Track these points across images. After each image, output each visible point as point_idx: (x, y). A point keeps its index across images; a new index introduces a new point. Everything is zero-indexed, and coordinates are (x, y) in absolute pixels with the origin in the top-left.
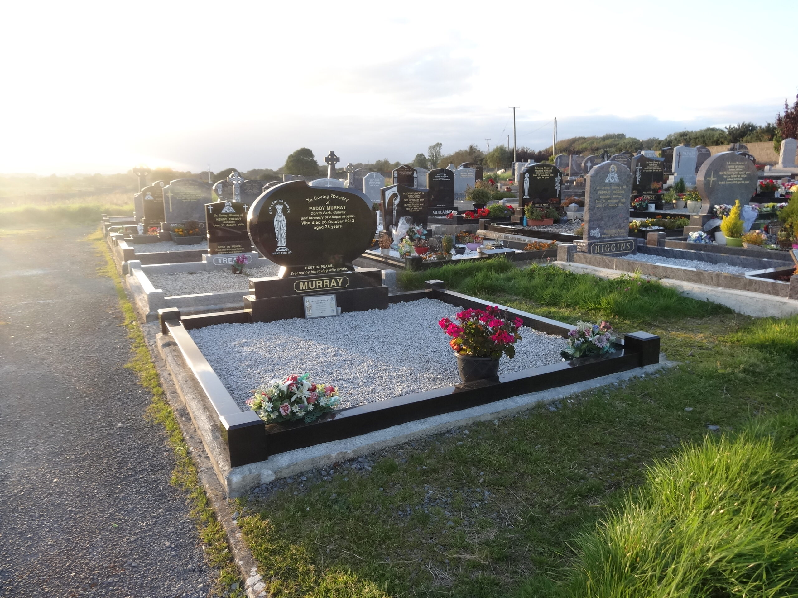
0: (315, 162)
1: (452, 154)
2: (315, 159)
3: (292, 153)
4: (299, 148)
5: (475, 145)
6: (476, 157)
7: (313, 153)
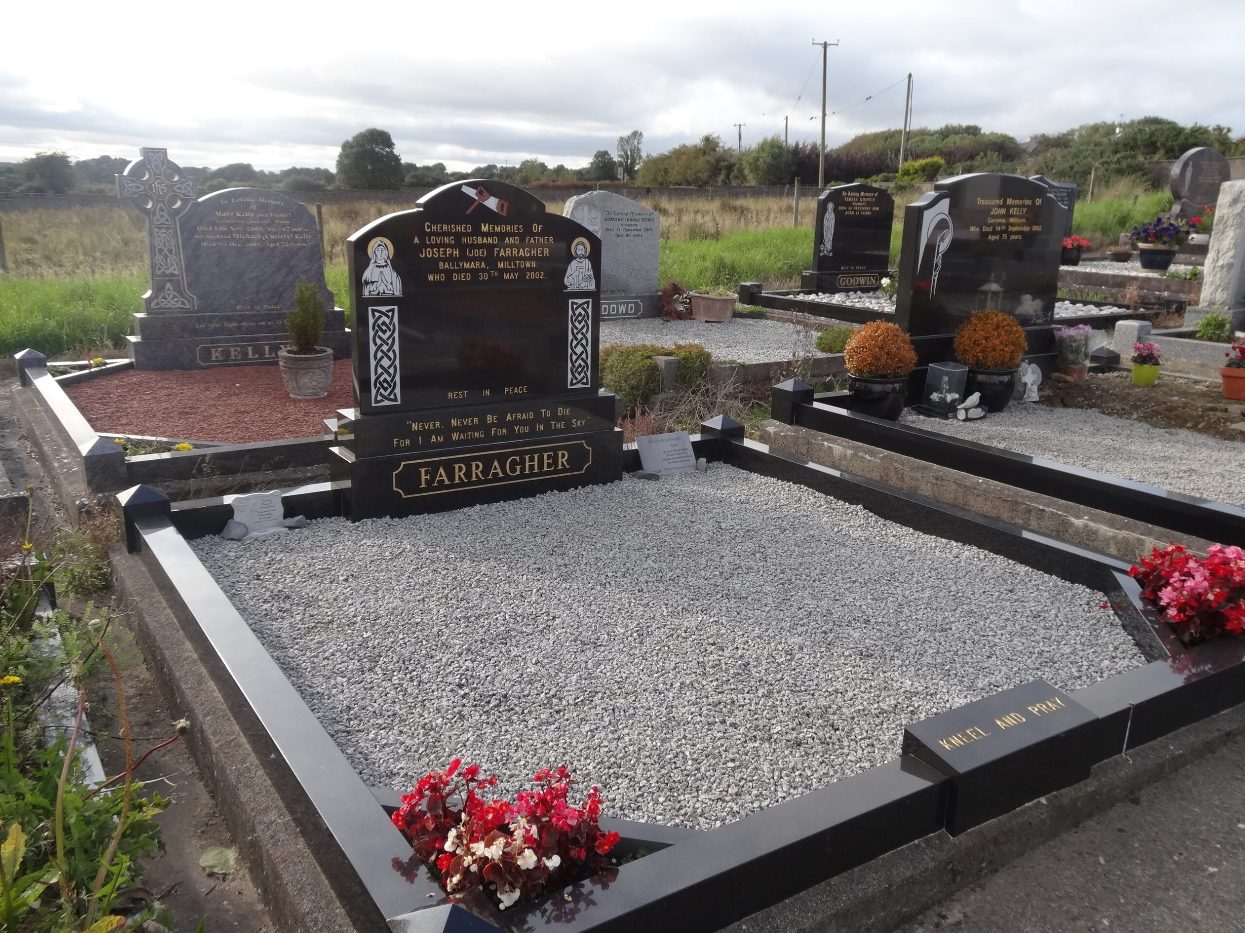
0: (397, 159)
1: (666, 153)
2: (396, 152)
3: (350, 139)
4: (363, 129)
5: (715, 135)
6: (718, 161)
7: (394, 140)
